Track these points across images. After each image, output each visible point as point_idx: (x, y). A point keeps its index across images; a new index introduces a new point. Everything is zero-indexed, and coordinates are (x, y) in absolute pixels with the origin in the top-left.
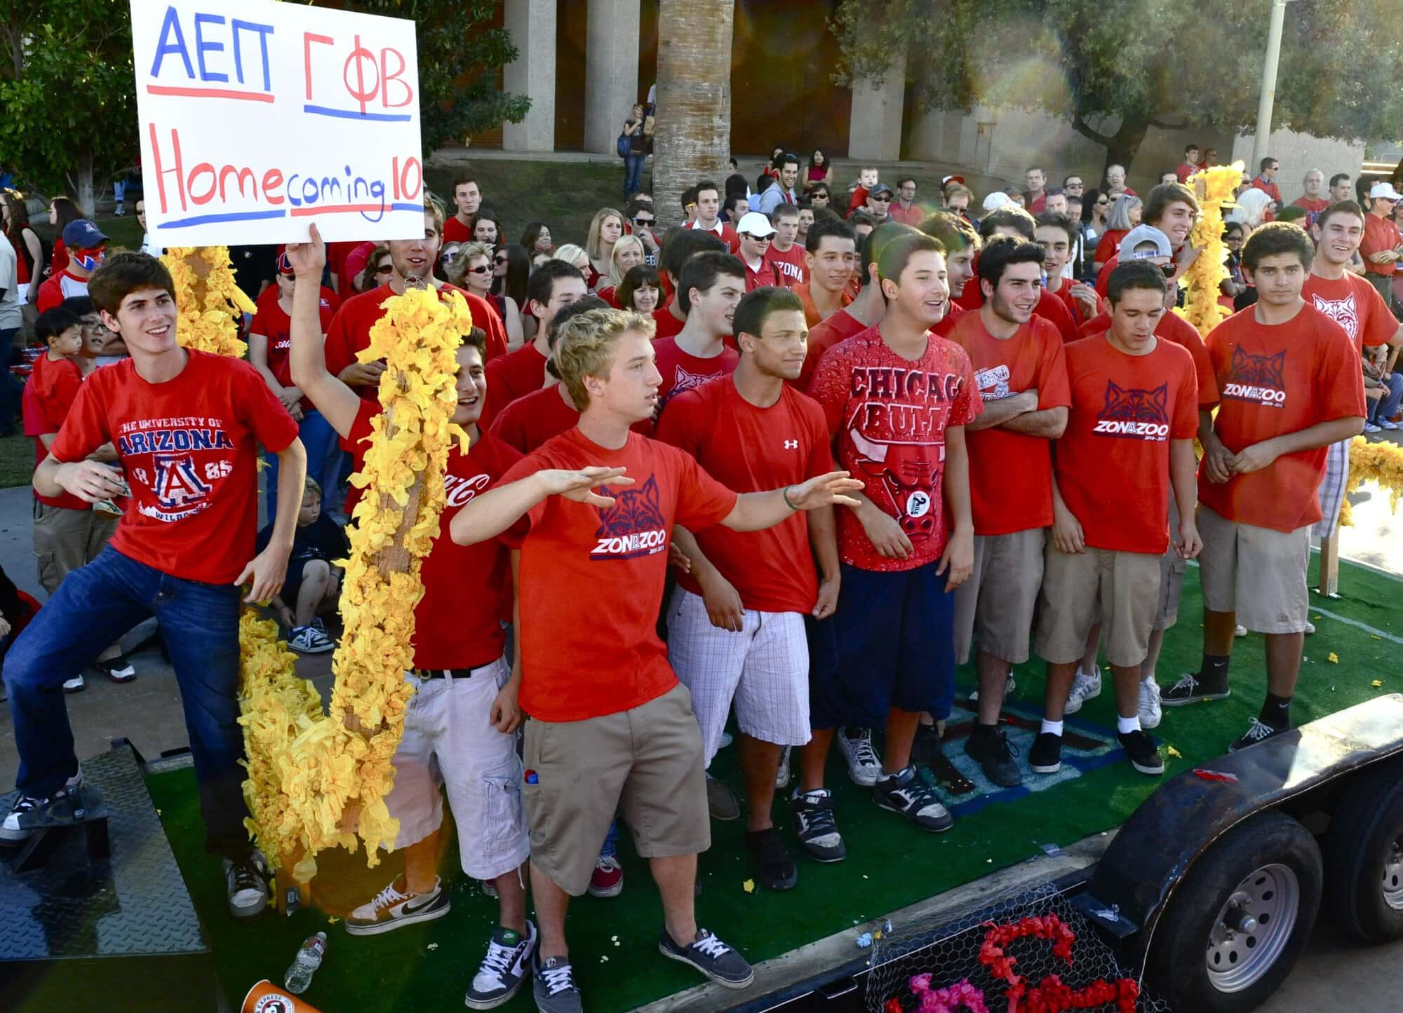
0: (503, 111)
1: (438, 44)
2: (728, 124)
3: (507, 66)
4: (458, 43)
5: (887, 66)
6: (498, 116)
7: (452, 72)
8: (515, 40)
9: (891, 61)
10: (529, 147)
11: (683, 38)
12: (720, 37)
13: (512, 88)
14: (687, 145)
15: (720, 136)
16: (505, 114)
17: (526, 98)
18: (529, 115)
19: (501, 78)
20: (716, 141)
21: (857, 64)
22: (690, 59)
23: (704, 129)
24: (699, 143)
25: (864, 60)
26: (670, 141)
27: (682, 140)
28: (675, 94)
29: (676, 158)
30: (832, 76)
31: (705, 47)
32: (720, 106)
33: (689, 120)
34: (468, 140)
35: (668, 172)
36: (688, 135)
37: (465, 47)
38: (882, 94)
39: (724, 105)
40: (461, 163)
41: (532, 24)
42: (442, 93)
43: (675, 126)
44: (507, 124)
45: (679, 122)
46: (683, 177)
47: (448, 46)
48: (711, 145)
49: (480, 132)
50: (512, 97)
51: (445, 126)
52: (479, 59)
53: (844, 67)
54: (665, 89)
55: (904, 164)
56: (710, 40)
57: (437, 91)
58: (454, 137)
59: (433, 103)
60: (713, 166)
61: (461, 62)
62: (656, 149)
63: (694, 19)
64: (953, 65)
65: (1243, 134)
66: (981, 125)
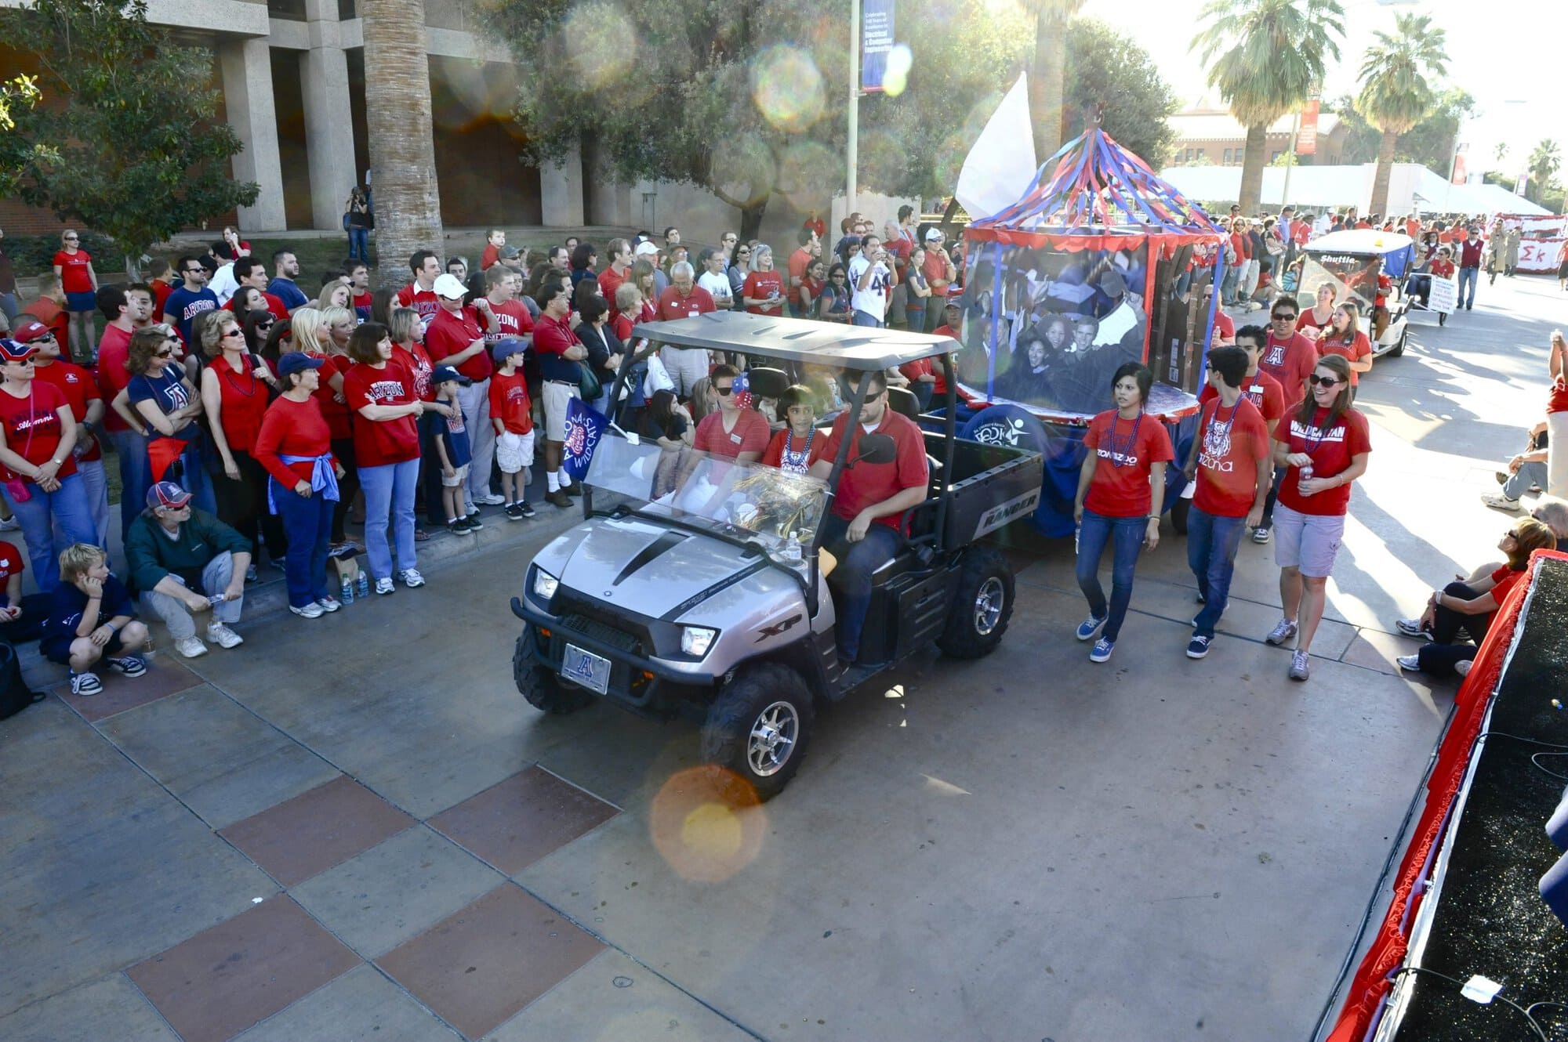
0: (234, 196)
1: (166, 140)
2: (438, 200)
3: (235, 158)
4: (185, 139)
5: (565, 150)
6: (230, 201)
7: (184, 165)
8: (238, 133)
9: (569, 145)
10: (263, 228)
11: (389, 129)
12: (421, 128)
13: (240, 177)
14: (403, 219)
15: (432, 210)
16: (237, 200)
17: (255, 185)
18: (261, 199)
19: (230, 168)
20: (429, 214)
21: (541, 149)
22: (398, 147)
23: (417, 205)
24: (414, 217)
25: (546, 145)
26: (388, 217)
27: (399, 215)
28: (388, 176)
29: (395, 230)
30: (522, 159)
31: (411, 136)
32: (428, 186)
33: (402, 198)
34: (204, 223)
35: (389, 243)
36: (403, 211)
37: (192, 142)
38: (564, 171)
39: (432, 184)
40: (200, 244)
41: (254, 121)
42: (174, 183)
43: (391, 203)
44: (240, 208)
45: (395, 201)
46: (403, 246)
47: (175, 141)
48: (425, 218)
49: (215, 216)
50: (242, 184)
51: (181, 212)
52: (206, 152)
53: (531, 151)
54: (379, 172)
55: (589, 228)
56: (414, 128)
57: (170, 181)
58: (191, 221)
59: (167, 193)
60: (428, 236)
61: (189, 156)
62: (377, 224)
63: (398, 112)
64: (617, 147)
65: (841, 195)
66: (645, 195)
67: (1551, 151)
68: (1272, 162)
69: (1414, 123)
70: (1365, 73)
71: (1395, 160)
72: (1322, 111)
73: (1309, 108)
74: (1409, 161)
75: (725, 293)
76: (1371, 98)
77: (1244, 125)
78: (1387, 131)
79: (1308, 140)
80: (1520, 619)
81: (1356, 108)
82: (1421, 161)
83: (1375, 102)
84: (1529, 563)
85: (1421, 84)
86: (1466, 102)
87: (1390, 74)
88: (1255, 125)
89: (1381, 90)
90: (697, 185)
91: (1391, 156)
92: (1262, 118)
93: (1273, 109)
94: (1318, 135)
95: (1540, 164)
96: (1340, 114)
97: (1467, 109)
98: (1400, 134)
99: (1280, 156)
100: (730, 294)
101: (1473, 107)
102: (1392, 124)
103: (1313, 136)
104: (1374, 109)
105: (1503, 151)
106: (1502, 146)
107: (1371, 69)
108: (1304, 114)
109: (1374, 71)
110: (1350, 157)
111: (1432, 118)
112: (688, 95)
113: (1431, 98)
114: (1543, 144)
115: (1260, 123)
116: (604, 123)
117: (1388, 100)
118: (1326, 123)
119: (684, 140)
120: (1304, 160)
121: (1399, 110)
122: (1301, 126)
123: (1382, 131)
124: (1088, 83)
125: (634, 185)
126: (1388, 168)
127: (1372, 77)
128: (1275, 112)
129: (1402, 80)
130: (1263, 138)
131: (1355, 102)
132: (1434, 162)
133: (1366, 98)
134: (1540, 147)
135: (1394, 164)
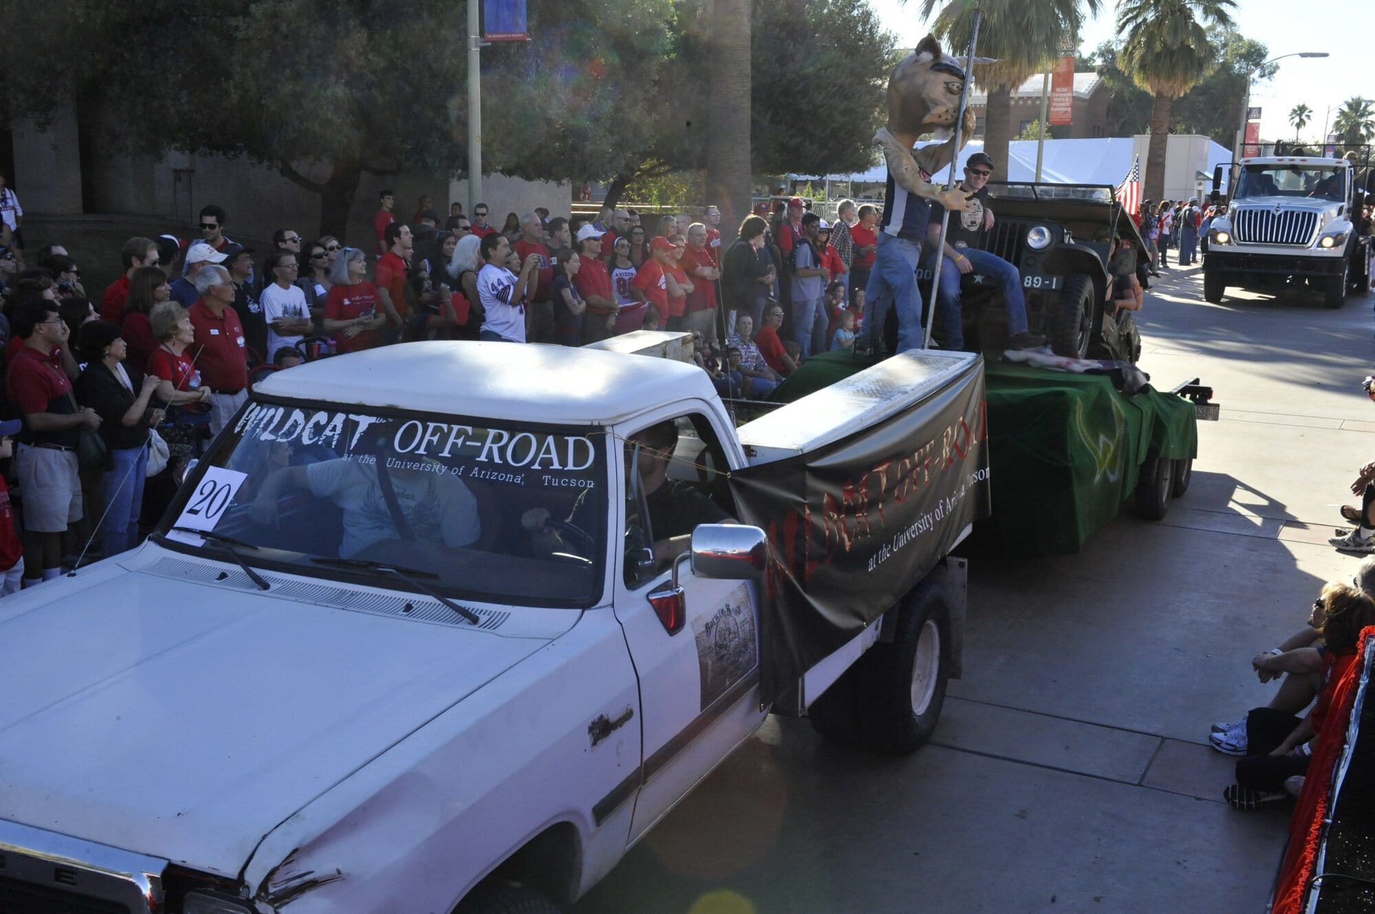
5: (51, 105)
9: (57, 98)
21: (13, 102)
25: (21, 97)
38: (50, 136)
65: (459, 179)
66: (177, 172)
67: (1362, 116)
68: (1021, 135)
69: (1191, 85)
70: (1128, 21)
71: (1171, 131)
72: (1079, 70)
73: (1062, 68)
74: (1189, 132)
75: (300, 313)
76: (1137, 55)
77: (983, 90)
78: (1159, 94)
79: (1062, 107)
80: (1352, 719)
81: (1121, 66)
82: (1203, 132)
83: (1143, 58)
84: (1360, 645)
85: (1198, 32)
86: (1255, 55)
87: (1159, 22)
88: (996, 88)
89: (1149, 44)
90: (255, 160)
91: (1166, 126)
92: (1004, 80)
93: (1016, 69)
94: (1076, 99)
95: (1349, 132)
96: (1101, 73)
97: (1257, 65)
98: (1175, 97)
99: (1028, 126)
100: (307, 314)
101: (1266, 61)
102: (1165, 86)
103: (1068, 102)
104: (1143, 67)
105: (1303, 117)
106: (1302, 109)
107: (1135, 17)
108: (1056, 75)
109: (1140, 20)
110: (1117, 127)
111: (1213, 77)
112: (239, 35)
113: (1212, 52)
114: (1350, 106)
115: (1002, 87)
116: (115, 69)
117: (1158, 55)
118: (1084, 83)
119: (235, 96)
120: (1058, 131)
121: (1173, 67)
122: (1053, 89)
123: (1153, 94)
124: (784, 34)
125: (160, 158)
126: (1164, 141)
127: (1137, 27)
128: (1020, 71)
129: (1175, 30)
130: (1007, 106)
131: (1119, 56)
132: (1220, 130)
133: (1132, 53)
134: (1346, 109)
135: (1170, 135)
